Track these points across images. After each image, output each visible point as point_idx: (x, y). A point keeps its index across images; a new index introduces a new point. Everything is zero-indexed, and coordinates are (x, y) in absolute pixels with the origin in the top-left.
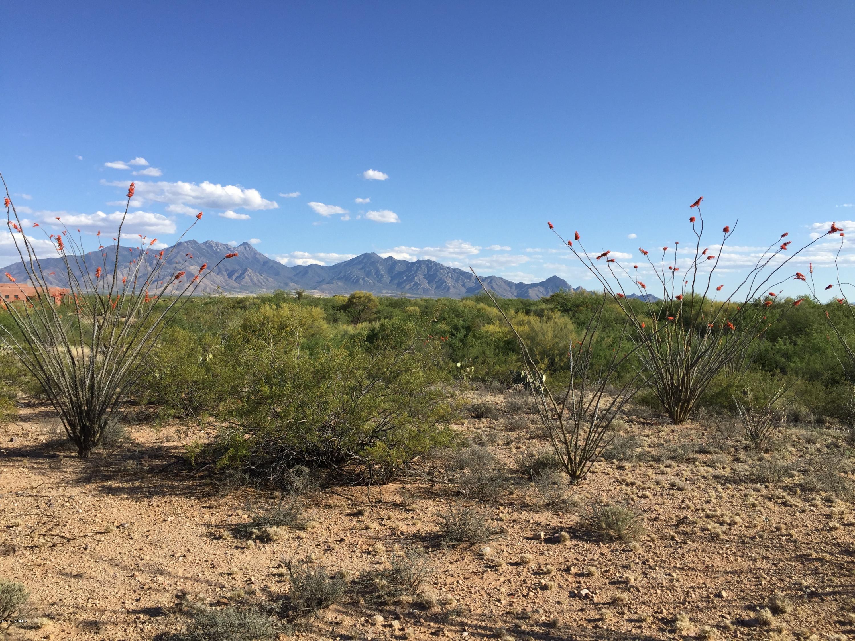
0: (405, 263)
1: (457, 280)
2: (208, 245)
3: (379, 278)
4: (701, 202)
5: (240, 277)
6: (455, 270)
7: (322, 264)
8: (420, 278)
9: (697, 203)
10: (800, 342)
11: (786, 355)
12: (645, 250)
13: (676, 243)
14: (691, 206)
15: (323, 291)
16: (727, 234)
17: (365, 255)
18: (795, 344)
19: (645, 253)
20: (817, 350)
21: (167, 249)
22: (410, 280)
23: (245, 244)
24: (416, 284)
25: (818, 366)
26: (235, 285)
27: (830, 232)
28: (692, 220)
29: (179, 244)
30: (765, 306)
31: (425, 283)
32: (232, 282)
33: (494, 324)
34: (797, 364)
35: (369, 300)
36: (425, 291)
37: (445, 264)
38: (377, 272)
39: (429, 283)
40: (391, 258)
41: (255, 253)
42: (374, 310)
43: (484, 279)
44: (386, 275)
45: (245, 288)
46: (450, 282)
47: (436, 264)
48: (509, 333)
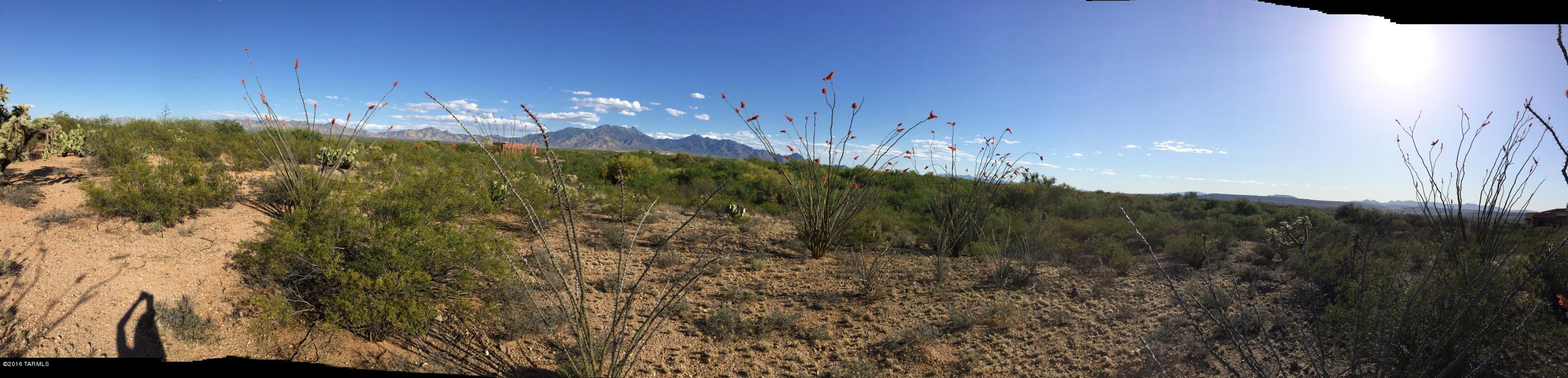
0: (715, 140)
1: (744, 151)
2: (615, 127)
3: (702, 147)
4: (832, 77)
5: (630, 143)
6: (743, 145)
7: (672, 138)
8: (724, 148)
9: (829, 77)
10: (909, 192)
11: (902, 198)
12: (791, 118)
13: (815, 113)
14: (824, 79)
15: (672, 152)
16: (856, 110)
17: (694, 135)
18: (907, 193)
19: (791, 120)
20: (917, 196)
21: (595, 129)
22: (719, 149)
23: (633, 127)
24: (721, 152)
25: (918, 205)
26: (628, 146)
27: (929, 118)
28: (824, 91)
29: (601, 126)
30: (896, 174)
31: (726, 151)
32: (626, 145)
33: (750, 173)
34: (906, 203)
35: (687, 157)
36: (726, 155)
37: (738, 142)
38: (701, 144)
39: (728, 151)
40: (708, 138)
41: (638, 132)
42: (690, 163)
43: (759, 151)
44: (704, 146)
45: (632, 148)
46: (740, 151)
47: (732, 141)
48: (757, 178)
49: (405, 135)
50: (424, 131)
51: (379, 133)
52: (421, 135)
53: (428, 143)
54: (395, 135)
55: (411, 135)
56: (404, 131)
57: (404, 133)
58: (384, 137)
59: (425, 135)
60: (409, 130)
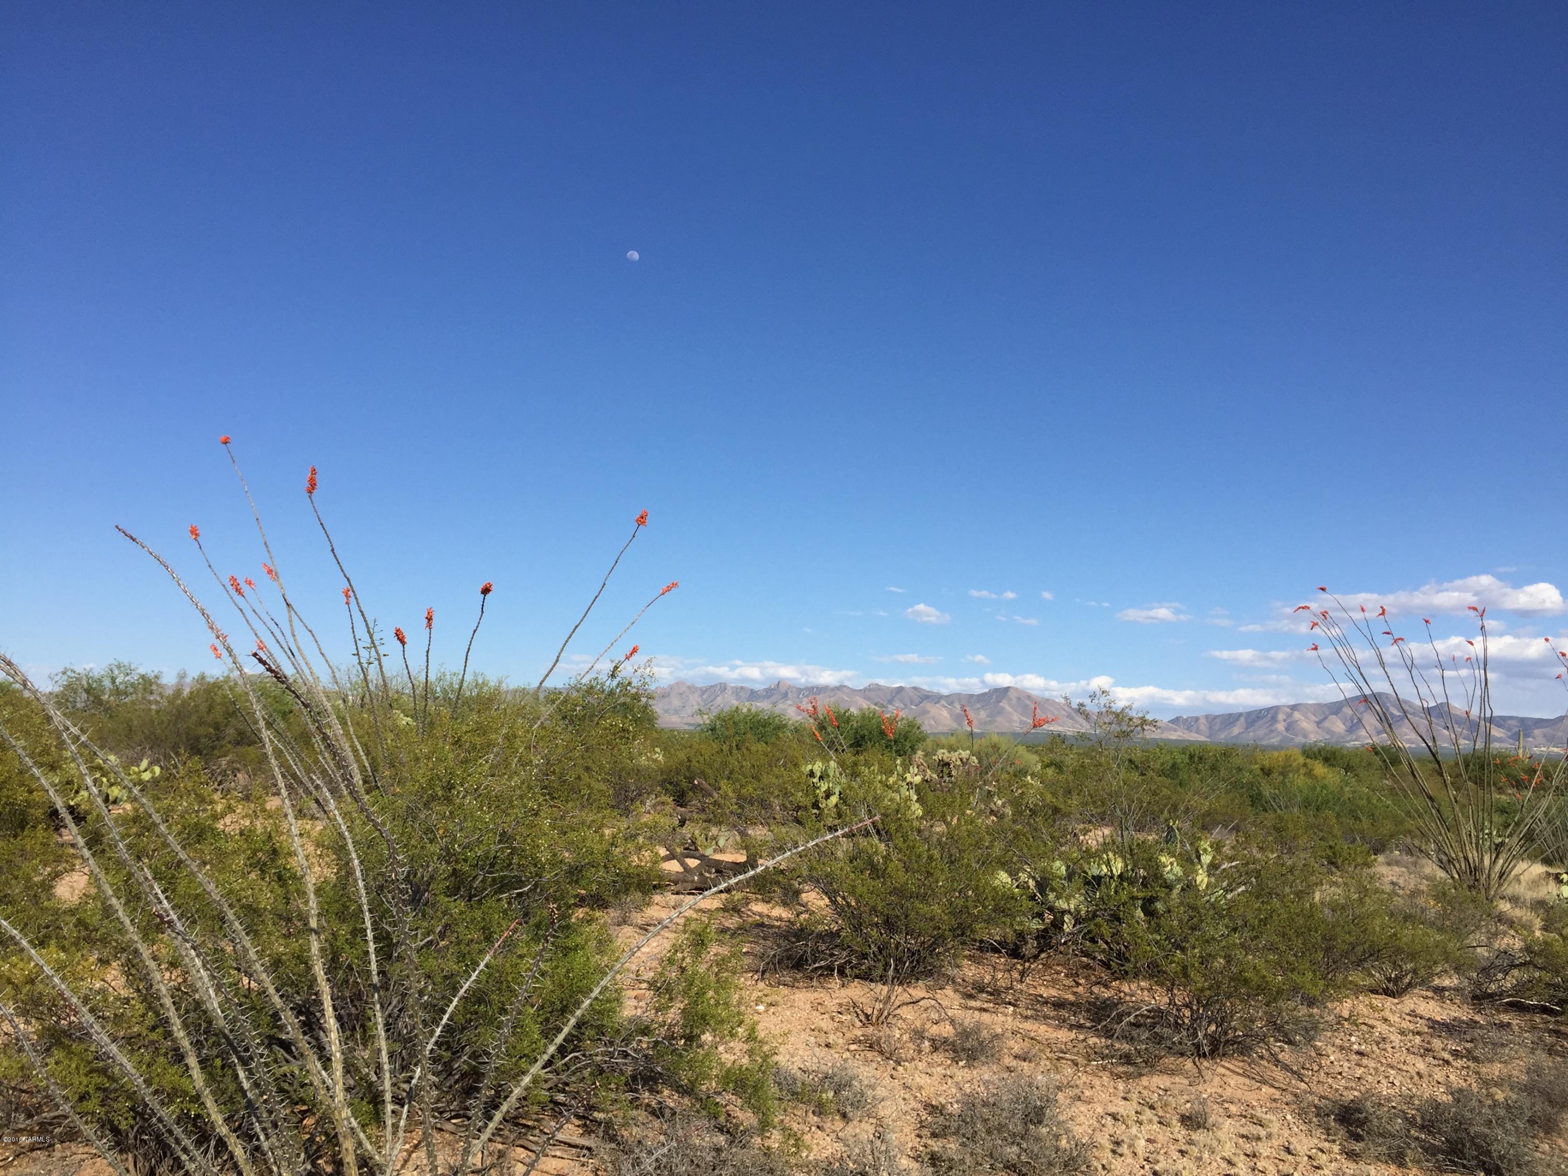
49: (1281, 727)
50: (1348, 711)
51: (1176, 721)
52: (1338, 726)
53: (1311, 753)
54: (1236, 730)
55: (1305, 725)
56: (1275, 710)
57: (1274, 719)
58: (1193, 737)
59: (1355, 725)
60: (1294, 708)
